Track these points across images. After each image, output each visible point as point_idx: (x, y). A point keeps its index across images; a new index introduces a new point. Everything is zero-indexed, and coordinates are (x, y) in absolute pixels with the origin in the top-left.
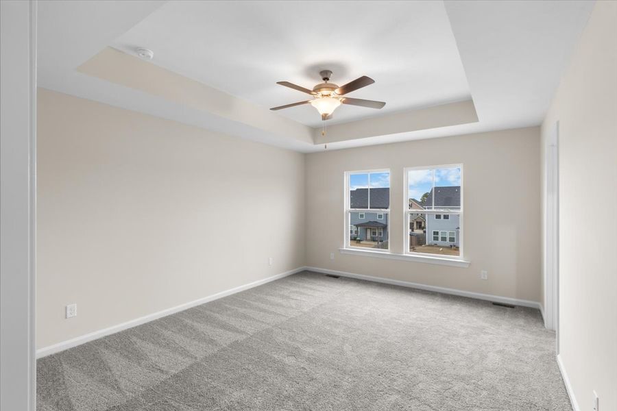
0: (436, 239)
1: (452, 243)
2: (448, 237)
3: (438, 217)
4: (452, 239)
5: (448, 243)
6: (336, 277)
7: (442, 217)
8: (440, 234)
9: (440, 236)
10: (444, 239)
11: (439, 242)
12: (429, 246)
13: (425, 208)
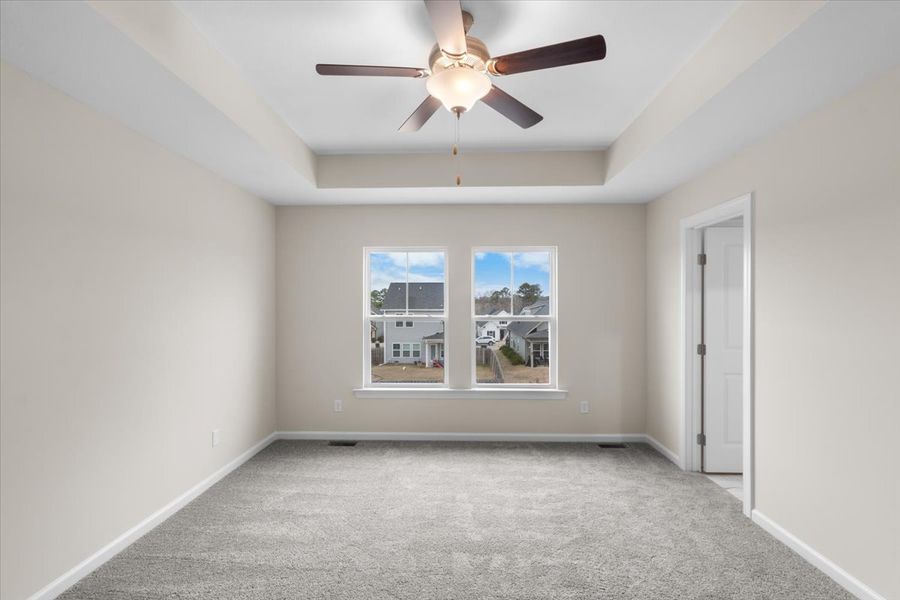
0: (397, 354)
1: (417, 359)
2: (411, 350)
3: (399, 324)
4: (416, 354)
5: (411, 359)
6: (350, 444)
7: (404, 324)
8: (402, 347)
9: (401, 350)
10: (406, 354)
11: (401, 358)
12: (389, 364)
13: (382, 313)
